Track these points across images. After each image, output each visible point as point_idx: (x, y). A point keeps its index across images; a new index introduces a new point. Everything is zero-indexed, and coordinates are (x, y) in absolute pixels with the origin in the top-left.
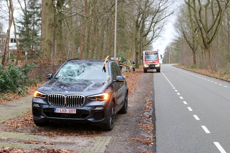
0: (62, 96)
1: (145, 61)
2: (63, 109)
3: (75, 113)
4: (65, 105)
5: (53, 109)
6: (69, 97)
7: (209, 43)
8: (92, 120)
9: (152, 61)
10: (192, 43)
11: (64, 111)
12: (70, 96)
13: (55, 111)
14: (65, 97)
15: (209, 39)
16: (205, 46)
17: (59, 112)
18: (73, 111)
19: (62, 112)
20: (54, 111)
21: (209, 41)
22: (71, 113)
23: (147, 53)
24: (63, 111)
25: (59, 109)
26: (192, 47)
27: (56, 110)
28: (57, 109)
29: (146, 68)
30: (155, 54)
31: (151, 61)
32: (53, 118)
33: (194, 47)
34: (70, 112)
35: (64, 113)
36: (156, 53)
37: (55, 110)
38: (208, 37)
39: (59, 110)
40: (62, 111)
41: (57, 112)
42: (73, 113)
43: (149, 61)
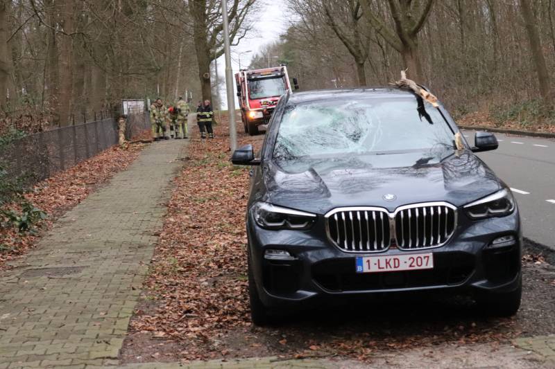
0: (378, 213)
1: (250, 99)
2: (388, 258)
3: (431, 265)
4: (393, 241)
5: (352, 262)
6: (402, 213)
7: (414, 34)
8: (482, 285)
9: (272, 99)
10: (353, 39)
11: (392, 263)
12: (405, 211)
13: (359, 269)
14: (392, 215)
15: (413, 23)
16: (404, 43)
17: (374, 269)
18: (425, 261)
19: (385, 270)
20: (354, 267)
21: (413, 29)
22: (417, 268)
23: (253, 77)
24: (387, 263)
25: (374, 260)
26: (354, 50)
27: (362, 265)
28: (365, 260)
29: (255, 119)
30: (277, 77)
31: (269, 100)
32: (351, 294)
33: (359, 51)
34: (415, 264)
35: (393, 269)
36: (279, 74)
37: (357, 262)
38: (409, 17)
39: (373, 262)
40: (383, 264)
41: (366, 270)
42: (424, 267)
43: (262, 101)
